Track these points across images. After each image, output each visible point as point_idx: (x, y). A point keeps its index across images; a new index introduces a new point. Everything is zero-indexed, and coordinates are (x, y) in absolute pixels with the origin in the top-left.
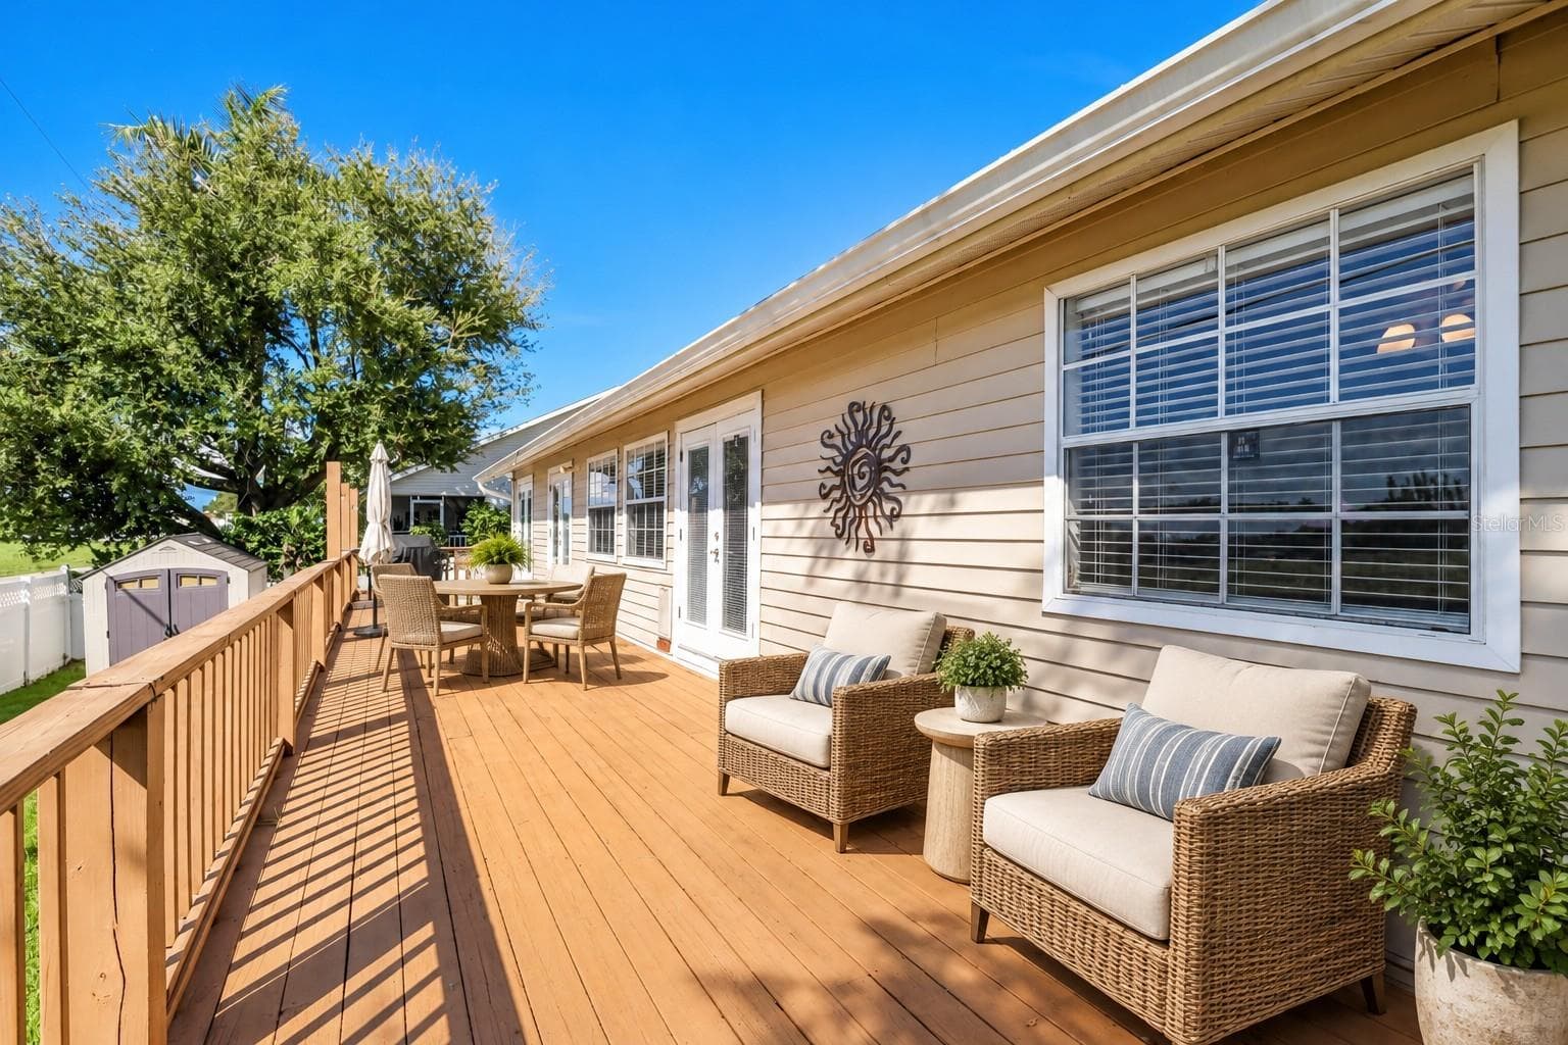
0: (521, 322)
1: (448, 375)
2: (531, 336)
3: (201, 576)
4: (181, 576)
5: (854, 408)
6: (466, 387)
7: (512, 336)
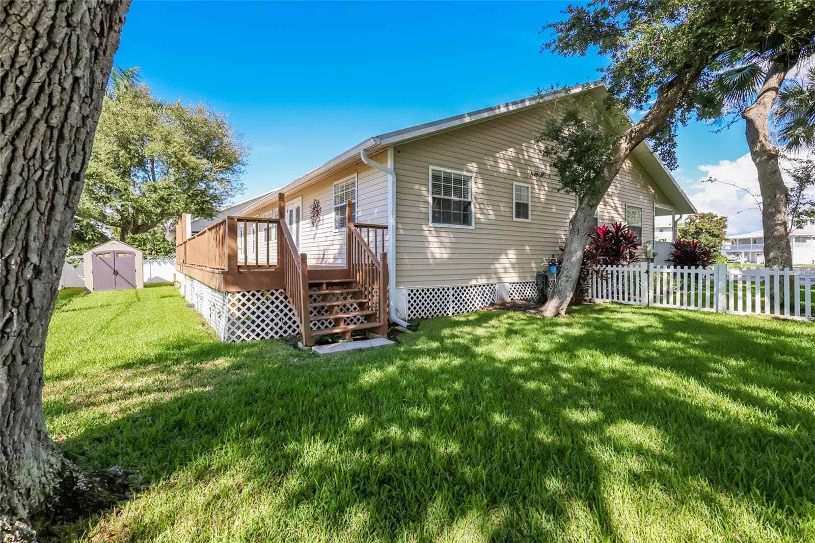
0: (238, 162)
1: (211, 184)
2: (243, 168)
3: (125, 253)
4: (119, 253)
5: (315, 200)
6: (217, 188)
7: (235, 168)
